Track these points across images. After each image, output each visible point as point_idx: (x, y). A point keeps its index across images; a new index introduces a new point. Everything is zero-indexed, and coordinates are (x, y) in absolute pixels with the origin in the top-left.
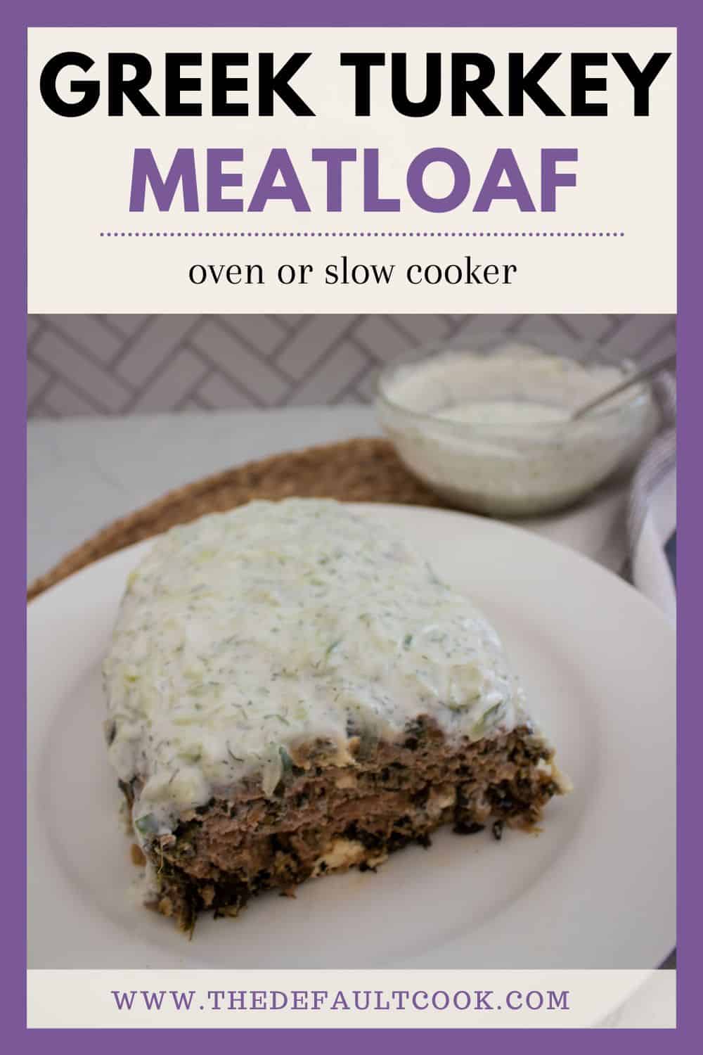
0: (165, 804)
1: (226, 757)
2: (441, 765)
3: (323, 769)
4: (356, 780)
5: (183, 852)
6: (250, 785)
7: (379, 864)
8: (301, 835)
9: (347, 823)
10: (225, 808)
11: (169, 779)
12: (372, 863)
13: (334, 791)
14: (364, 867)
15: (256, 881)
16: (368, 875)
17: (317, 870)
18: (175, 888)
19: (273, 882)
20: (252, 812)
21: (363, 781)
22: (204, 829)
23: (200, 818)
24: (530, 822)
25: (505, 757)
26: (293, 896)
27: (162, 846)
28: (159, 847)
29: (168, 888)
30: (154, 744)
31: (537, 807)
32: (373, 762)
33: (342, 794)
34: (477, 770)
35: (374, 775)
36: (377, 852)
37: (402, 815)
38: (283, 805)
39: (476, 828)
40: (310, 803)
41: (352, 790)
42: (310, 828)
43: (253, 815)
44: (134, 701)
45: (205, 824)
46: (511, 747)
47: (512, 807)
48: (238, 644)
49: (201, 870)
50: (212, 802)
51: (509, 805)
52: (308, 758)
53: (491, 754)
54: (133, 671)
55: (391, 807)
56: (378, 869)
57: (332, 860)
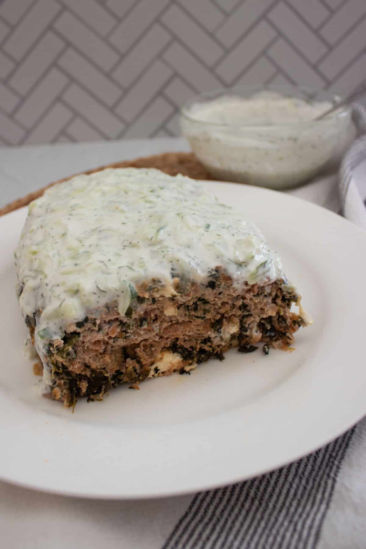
0: (57, 321)
1: (95, 290)
2: (230, 302)
3: (156, 299)
4: (177, 310)
5: (68, 354)
6: (111, 310)
7: (192, 370)
8: (142, 348)
9: (171, 341)
10: (94, 324)
11: (59, 304)
12: (187, 368)
13: (163, 317)
14: (182, 372)
15: (114, 377)
16: (185, 376)
17: (152, 373)
18: (62, 382)
19: (125, 379)
20: (111, 328)
21: (182, 310)
22: (81, 338)
23: (79, 330)
24: (287, 344)
25: (270, 300)
26: (138, 388)
27: (55, 347)
28: (53, 348)
29: (58, 382)
30: (49, 287)
31: (291, 334)
32: (188, 295)
33: (168, 320)
34: (253, 307)
35: (188, 306)
36: (190, 362)
37: (206, 336)
38: (131, 325)
39: (252, 349)
40: (148, 324)
41: (175, 316)
42: (148, 343)
43: (112, 330)
44: (36, 264)
45: (82, 335)
46: (274, 294)
47: (275, 336)
48: (100, 231)
49: (79, 368)
50: (86, 320)
51: (273, 334)
52: (147, 291)
53: (261, 297)
54: (34, 248)
55: (198, 330)
56: (191, 372)
57: (162, 366)
